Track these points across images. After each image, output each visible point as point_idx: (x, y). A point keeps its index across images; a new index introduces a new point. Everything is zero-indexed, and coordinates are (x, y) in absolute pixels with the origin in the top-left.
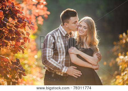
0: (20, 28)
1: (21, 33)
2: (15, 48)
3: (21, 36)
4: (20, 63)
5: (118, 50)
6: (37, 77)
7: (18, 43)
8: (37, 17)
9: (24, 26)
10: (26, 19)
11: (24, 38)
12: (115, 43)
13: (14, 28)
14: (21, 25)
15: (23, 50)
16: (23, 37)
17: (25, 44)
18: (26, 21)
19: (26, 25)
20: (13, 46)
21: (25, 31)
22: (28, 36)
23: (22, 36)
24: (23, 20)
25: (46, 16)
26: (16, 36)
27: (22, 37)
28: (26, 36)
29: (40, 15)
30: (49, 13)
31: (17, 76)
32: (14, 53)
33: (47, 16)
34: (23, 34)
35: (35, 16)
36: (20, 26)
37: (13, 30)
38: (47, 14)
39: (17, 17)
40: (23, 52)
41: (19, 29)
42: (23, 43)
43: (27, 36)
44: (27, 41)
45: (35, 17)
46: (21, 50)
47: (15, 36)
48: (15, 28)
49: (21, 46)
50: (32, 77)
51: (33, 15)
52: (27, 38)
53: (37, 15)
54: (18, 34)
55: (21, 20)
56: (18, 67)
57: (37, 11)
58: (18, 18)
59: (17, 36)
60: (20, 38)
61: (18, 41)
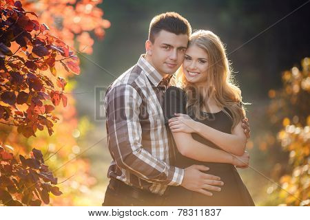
0: (40, 68)
1: (44, 82)
2: (27, 120)
3: (44, 90)
4: (42, 160)
5: (280, 110)
6: (81, 184)
7: (36, 108)
8: (76, 35)
9: (51, 63)
10: (54, 45)
11: (53, 94)
12: (273, 93)
13: (24, 70)
14: (42, 60)
15: (50, 126)
16: (50, 91)
17: (54, 109)
18: (55, 50)
19: (56, 59)
20: (24, 117)
21: (54, 75)
22: (63, 89)
23: (47, 90)
24: (49, 47)
25: (99, 32)
26: (30, 89)
27: (46, 93)
28: (57, 88)
29: (84, 29)
30: (106, 24)
31: (38, 196)
32: (27, 136)
33: (103, 31)
34: (49, 83)
35: (73, 32)
36: (40, 64)
37: (23, 73)
38: (101, 27)
39: (31, 39)
40: (50, 132)
41: (38, 71)
42: (48, 109)
43: (60, 90)
44: (61, 102)
45: (72, 35)
46: (45, 127)
47: (27, 91)
48: (26, 67)
49: (45, 115)
50: (69, 186)
51: (67, 30)
52: (61, 95)
53: (76, 30)
54: (35, 83)
55: (42, 48)
56: (38, 172)
57: (77, 19)
58: (34, 43)
59: (33, 90)
60: (41, 96)
61: (36, 102)
